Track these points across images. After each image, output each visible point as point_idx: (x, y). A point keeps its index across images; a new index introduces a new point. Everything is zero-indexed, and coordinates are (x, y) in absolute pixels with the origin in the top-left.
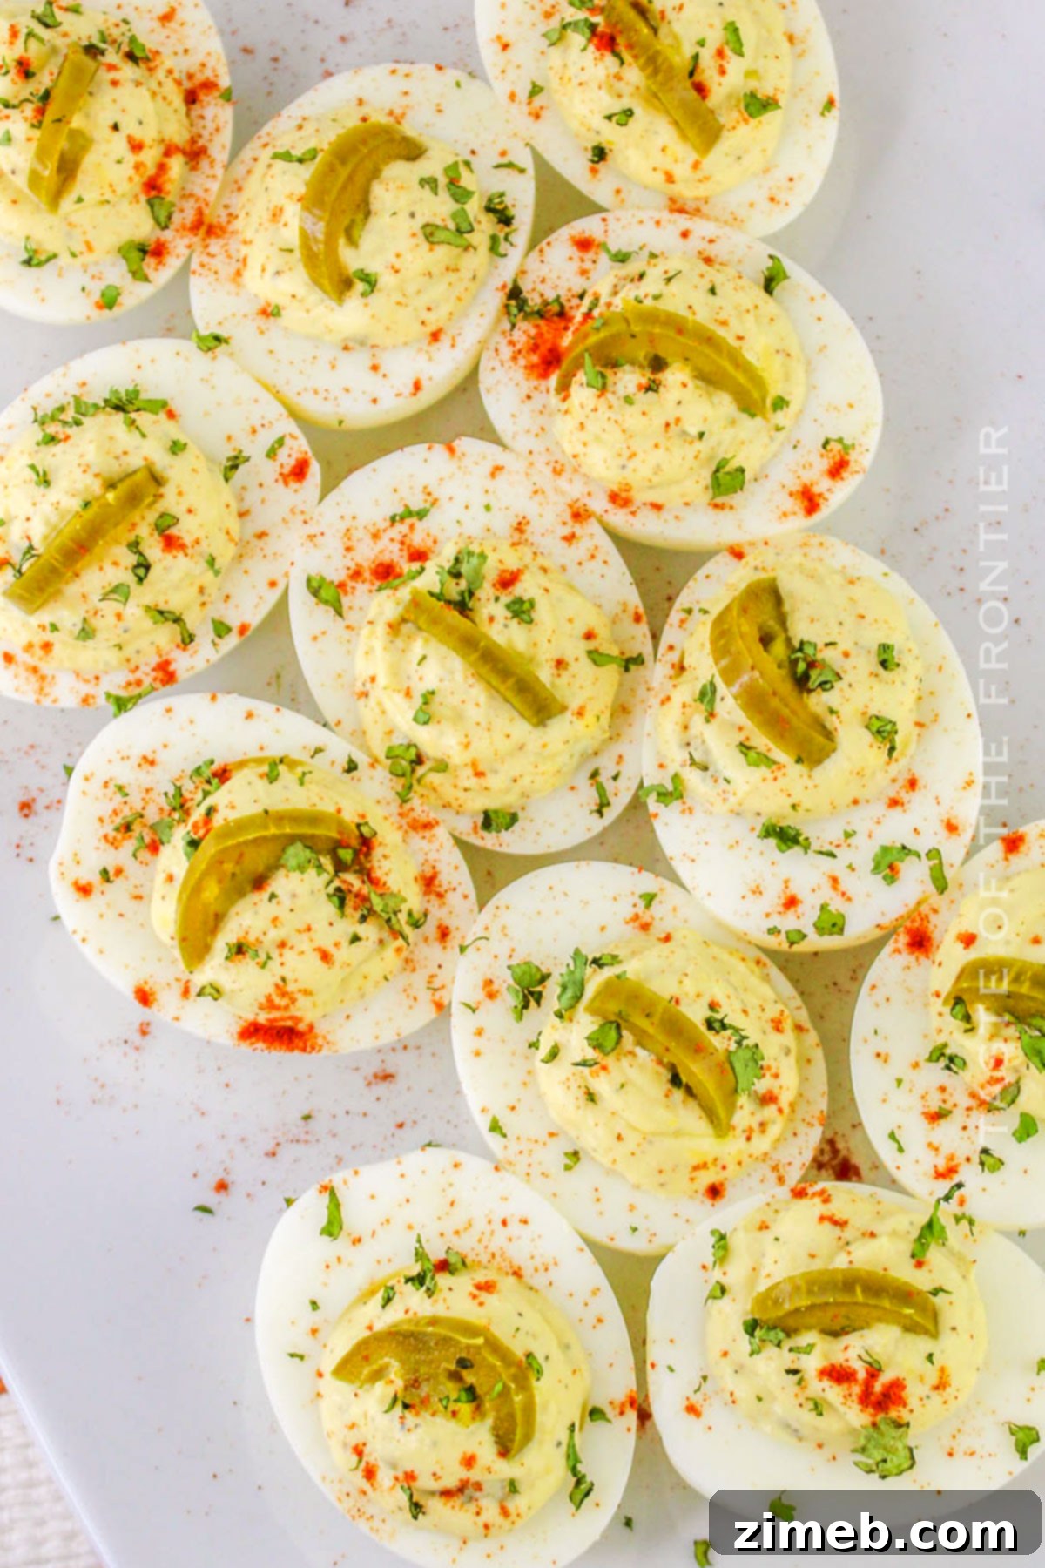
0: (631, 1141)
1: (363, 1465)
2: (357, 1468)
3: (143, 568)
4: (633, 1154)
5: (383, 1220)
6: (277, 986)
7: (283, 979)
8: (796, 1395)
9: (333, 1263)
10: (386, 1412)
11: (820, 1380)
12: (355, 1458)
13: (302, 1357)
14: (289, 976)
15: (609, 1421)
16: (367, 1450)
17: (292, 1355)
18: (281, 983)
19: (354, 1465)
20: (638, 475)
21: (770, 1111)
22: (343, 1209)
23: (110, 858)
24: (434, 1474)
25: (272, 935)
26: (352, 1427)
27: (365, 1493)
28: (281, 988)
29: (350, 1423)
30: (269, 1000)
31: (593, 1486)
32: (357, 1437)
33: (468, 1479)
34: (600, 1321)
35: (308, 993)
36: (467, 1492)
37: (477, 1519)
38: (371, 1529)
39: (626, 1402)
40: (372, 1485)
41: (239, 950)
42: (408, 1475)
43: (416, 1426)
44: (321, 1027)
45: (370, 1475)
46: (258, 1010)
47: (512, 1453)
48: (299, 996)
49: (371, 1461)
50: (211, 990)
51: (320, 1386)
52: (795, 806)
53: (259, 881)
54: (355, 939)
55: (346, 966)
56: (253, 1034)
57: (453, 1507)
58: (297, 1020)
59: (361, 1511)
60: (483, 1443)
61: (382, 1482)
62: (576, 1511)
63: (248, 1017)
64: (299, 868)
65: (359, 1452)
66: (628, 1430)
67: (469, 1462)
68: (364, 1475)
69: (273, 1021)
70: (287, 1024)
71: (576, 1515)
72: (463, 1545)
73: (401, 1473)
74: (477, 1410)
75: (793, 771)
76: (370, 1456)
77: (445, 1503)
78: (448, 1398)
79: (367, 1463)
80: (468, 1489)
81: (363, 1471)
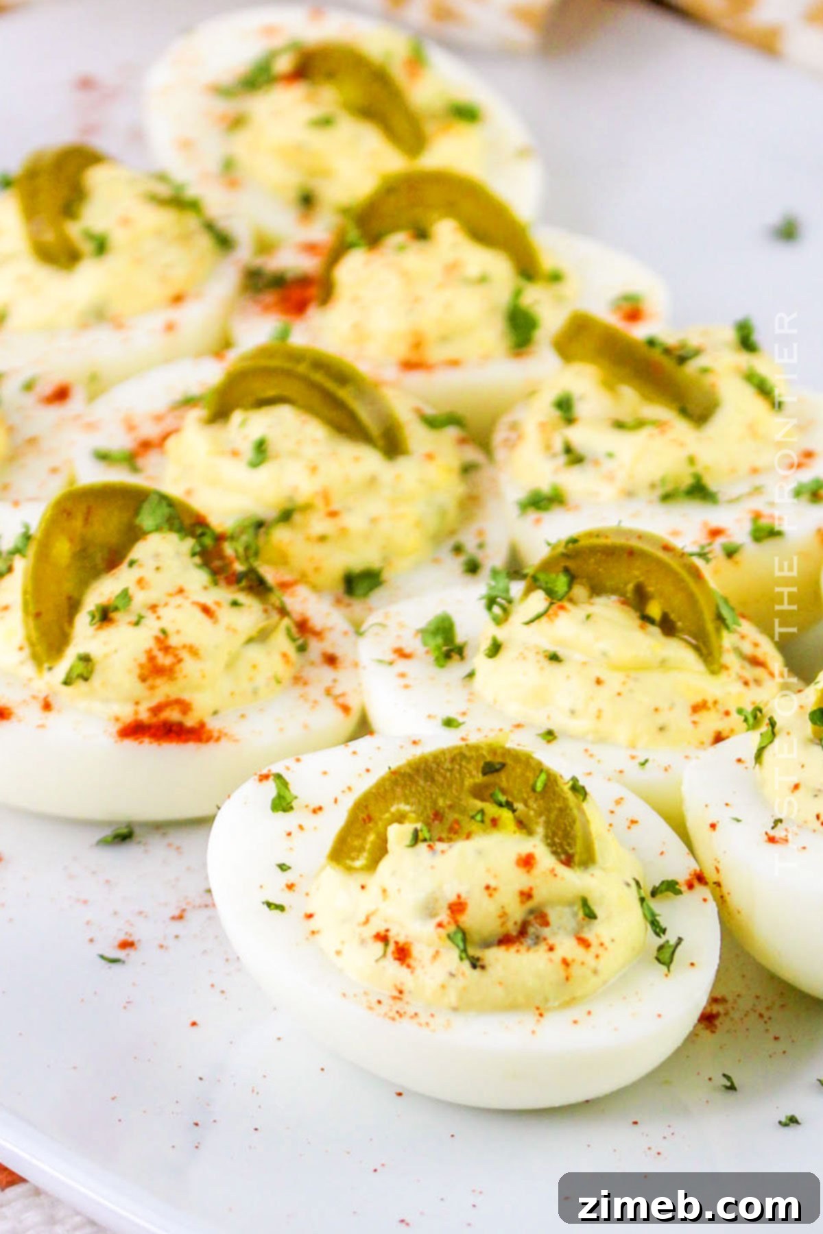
0: (614, 681)
1: (392, 947)
2: (384, 955)
4: (619, 694)
5: (345, 788)
6: (158, 639)
7: (164, 632)
9: (295, 830)
10: (408, 847)
12: (379, 945)
13: (281, 908)
14: (170, 629)
15: (680, 893)
16: (391, 934)
18: (161, 636)
19: (381, 953)
21: (759, 673)
22: (291, 787)
24: (488, 888)
25: (140, 598)
26: (367, 921)
27: (401, 992)
28: (162, 641)
29: (363, 919)
30: (152, 659)
31: (680, 940)
32: (377, 926)
33: (531, 889)
34: (633, 822)
35: (193, 651)
36: (531, 930)
37: (551, 955)
38: (420, 1025)
39: (692, 879)
40: (409, 966)
41: (105, 616)
42: (455, 908)
43: (450, 847)
44: (213, 724)
45: (403, 954)
46: (139, 689)
47: (577, 859)
48: (184, 655)
49: (401, 940)
50: (81, 668)
51: (313, 925)
52: (692, 461)
53: (114, 559)
54: (235, 604)
55: (232, 630)
56: (134, 731)
57: (518, 951)
58: (185, 707)
59: (402, 1012)
60: (537, 845)
61: (420, 952)
62: (669, 970)
63: (127, 713)
64: (158, 529)
65: (383, 938)
66: (705, 900)
67: (527, 862)
68: (397, 959)
69: (156, 710)
70: (173, 715)
71: (669, 975)
72: (540, 1018)
73: (444, 916)
74: (522, 824)
75: (681, 427)
76: (399, 934)
77: (507, 950)
78: (482, 812)
79: (397, 943)
80: (532, 925)
81: (393, 953)
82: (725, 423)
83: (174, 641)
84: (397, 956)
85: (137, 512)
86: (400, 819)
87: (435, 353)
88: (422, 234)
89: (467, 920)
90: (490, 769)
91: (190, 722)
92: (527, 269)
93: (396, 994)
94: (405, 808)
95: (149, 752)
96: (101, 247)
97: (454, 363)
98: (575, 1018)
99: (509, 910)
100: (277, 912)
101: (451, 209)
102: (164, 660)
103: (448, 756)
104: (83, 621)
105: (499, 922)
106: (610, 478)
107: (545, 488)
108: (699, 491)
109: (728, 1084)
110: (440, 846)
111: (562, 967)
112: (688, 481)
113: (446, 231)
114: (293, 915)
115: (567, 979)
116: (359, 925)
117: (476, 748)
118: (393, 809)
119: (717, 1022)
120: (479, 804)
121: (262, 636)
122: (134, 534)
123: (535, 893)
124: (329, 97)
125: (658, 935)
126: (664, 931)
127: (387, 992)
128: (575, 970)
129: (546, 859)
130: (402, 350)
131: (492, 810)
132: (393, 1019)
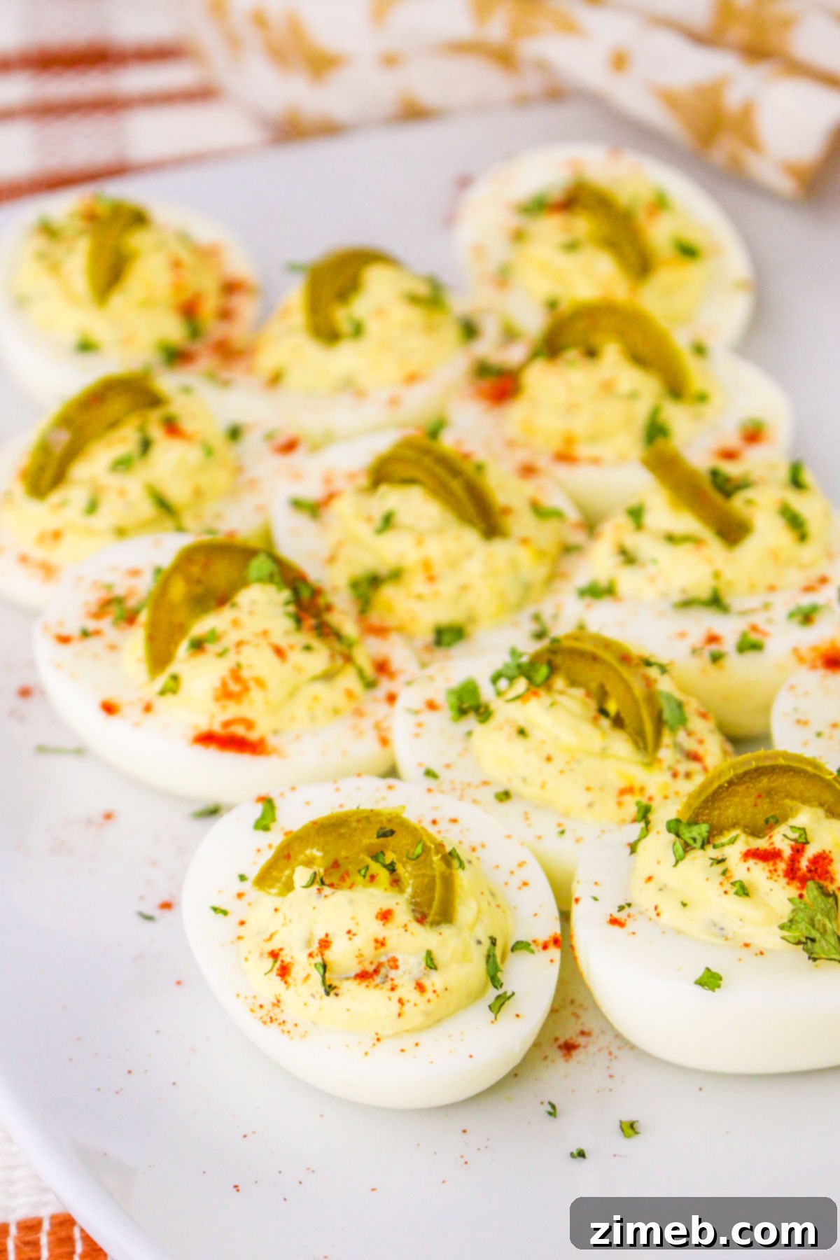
0: (560, 761)
1: (278, 964)
2: (272, 970)
3: (146, 445)
4: (561, 772)
6: (232, 671)
7: (239, 666)
8: (721, 884)
9: (264, 848)
10: (304, 887)
11: (745, 861)
12: (271, 960)
13: (225, 913)
14: (245, 664)
15: (532, 952)
16: (281, 954)
17: (215, 909)
18: (236, 669)
19: (269, 968)
20: (580, 425)
21: (694, 766)
22: (277, 811)
23: (91, 625)
24: (349, 932)
25: (232, 637)
26: (270, 938)
27: (279, 1001)
28: (236, 674)
29: (268, 937)
30: (224, 684)
31: (513, 994)
32: (274, 945)
33: (384, 938)
34: (525, 884)
35: (260, 683)
36: (383, 971)
37: (392, 994)
38: (283, 1031)
39: (550, 941)
40: (286, 982)
41: (198, 646)
42: (323, 944)
43: (333, 893)
44: (272, 741)
45: (284, 971)
46: (213, 707)
47: (430, 919)
48: (252, 685)
49: (287, 960)
50: (172, 685)
51: (242, 931)
52: (717, 575)
53: (223, 599)
54: (308, 648)
55: (299, 669)
56: (207, 739)
57: (367, 986)
58: (249, 725)
59: (274, 1017)
60: (400, 905)
61: (297, 973)
62: (496, 1019)
63: (204, 725)
64: (261, 580)
65: (274, 955)
66: (552, 961)
67: (385, 916)
68: (278, 975)
69: (227, 724)
70: (240, 731)
71: (495, 1023)
72: (376, 1042)
73: (315, 946)
74: (396, 882)
75: (715, 546)
76: (285, 957)
77: (359, 984)
78: (367, 868)
79: (282, 961)
80: (385, 967)
81: (278, 969)
82: (751, 548)
83: (245, 674)
84: (279, 972)
85: (245, 565)
86: (309, 863)
87: (583, 450)
88: (591, 353)
89: (330, 955)
90: (386, 834)
91: (253, 736)
92: (676, 389)
93: (275, 1002)
94: (317, 853)
95: (214, 757)
96: (358, 330)
97: (596, 461)
98: (402, 1047)
99: (364, 952)
100: (221, 915)
101: (622, 335)
102: (234, 687)
103: (355, 817)
104: (183, 648)
105: (356, 960)
106: (652, 580)
107: (603, 582)
108: (716, 602)
109: (551, 1110)
110: (327, 890)
111: (398, 1005)
112: (705, 594)
113: (612, 352)
114: (232, 920)
115: (399, 1015)
116: (264, 941)
117: (378, 814)
118: (308, 852)
119: (574, 1053)
120: (369, 861)
121: (328, 677)
122: (242, 582)
123: (387, 942)
124: (582, 225)
125: (495, 987)
126: (501, 985)
127: (268, 999)
128: (408, 1008)
129: (403, 914)
130: (556, 445)
131: (376, 868)
132: (265, 1023)
